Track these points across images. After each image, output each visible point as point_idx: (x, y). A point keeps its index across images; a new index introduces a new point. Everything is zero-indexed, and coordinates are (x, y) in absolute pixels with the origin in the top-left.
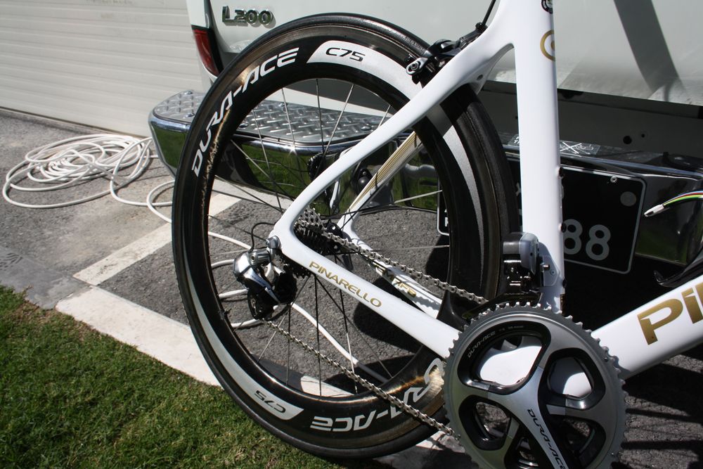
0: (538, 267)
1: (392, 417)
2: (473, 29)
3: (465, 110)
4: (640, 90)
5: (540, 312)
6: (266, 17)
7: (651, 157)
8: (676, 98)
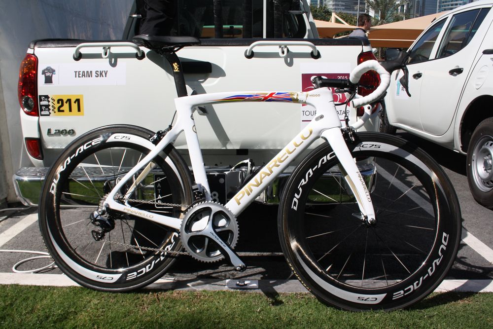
0: (204, 192)
1: (162, 260)
2: (168, 127)
3: (171, 151)
4: (219, 146)
5: (207, 204)
6: (72, 132)
7: (226, 167)
8: (229, 147)
